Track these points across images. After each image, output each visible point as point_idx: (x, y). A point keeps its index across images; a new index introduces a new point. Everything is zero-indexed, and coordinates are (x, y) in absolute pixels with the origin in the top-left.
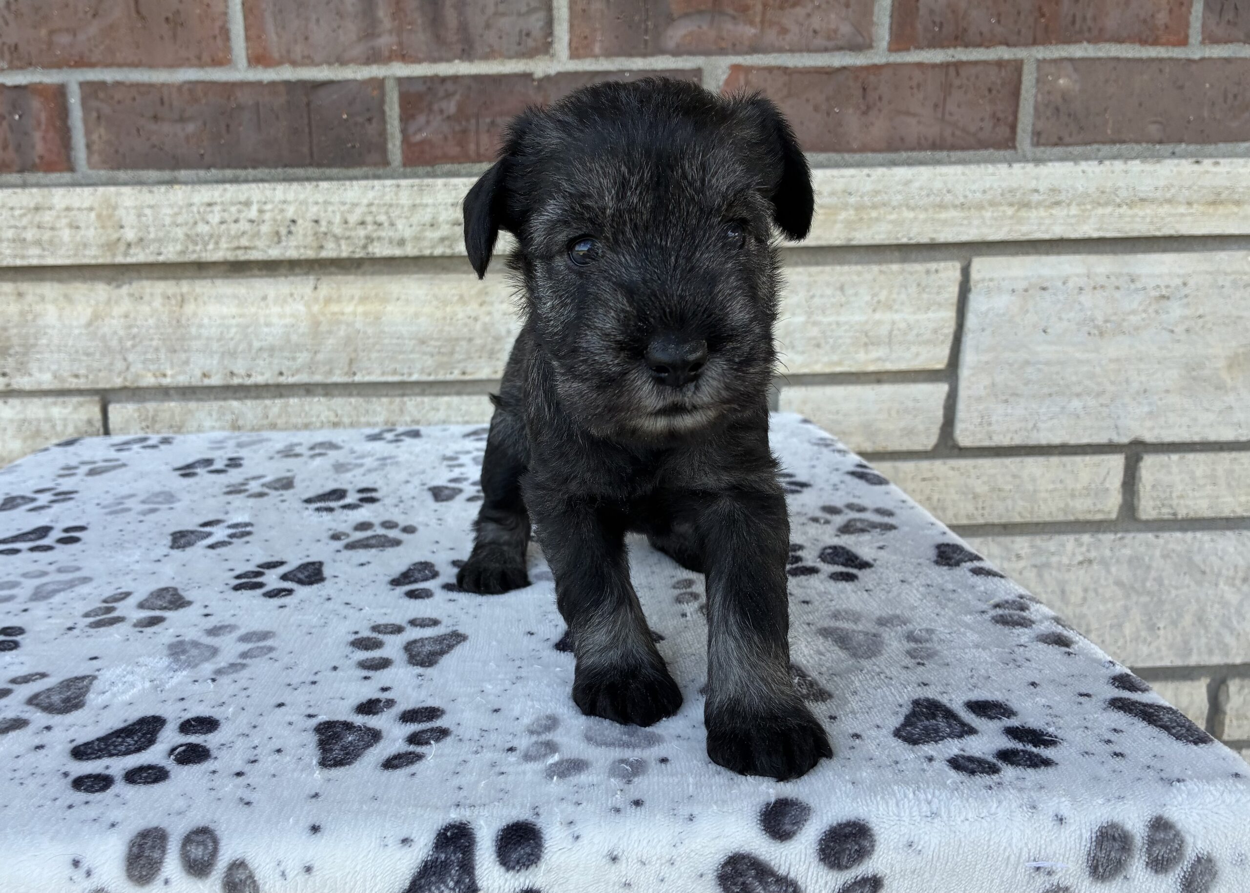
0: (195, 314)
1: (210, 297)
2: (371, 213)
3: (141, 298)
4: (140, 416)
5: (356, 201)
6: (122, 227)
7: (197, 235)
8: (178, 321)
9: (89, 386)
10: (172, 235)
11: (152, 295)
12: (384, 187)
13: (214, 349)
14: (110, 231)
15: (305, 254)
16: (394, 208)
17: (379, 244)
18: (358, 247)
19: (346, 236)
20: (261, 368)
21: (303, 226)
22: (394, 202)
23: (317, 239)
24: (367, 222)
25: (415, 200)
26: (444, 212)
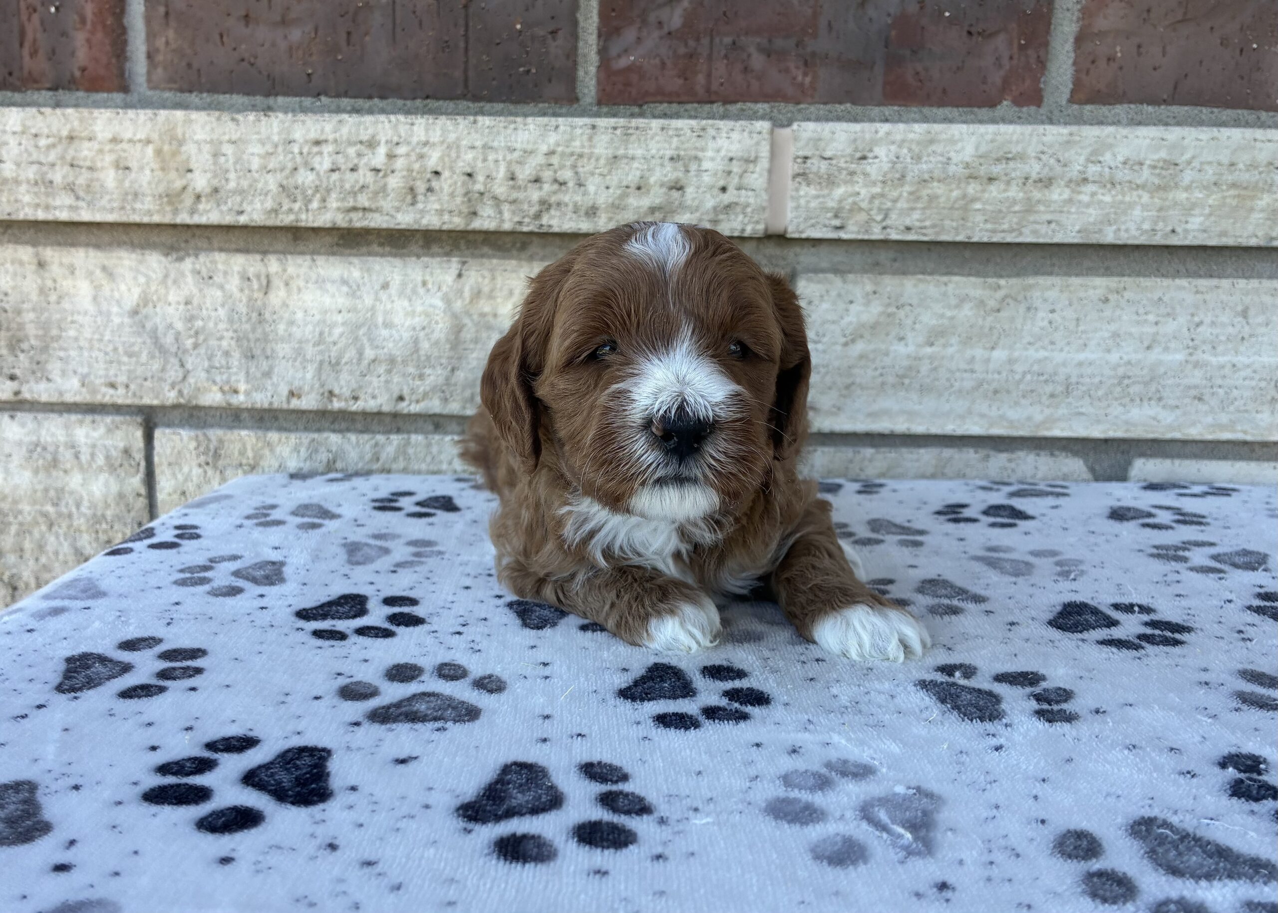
0: (285, 305)
1: (307, 282)
2: (550, 165)
3: (211, 278)
4: (196, 448)
5: (529, 147)
6: (190, 171)
7: (296, 188)
8: (260, 314)
9: (129, 401)
10: (260, 186)
11: (225, 273)
12: (573, 127)
13: (308, 357)
14: (173, 175)
15: (450, 222)
16: (585, 160)
17: (558, 213)
18: (528, 216)
19: (511, 199)
20: (374, 388)
21: (449, 182)
22: (586, 151)
23: (469, 200)
24: (544, 180)
25: (617, 148)
26: (658, 169)
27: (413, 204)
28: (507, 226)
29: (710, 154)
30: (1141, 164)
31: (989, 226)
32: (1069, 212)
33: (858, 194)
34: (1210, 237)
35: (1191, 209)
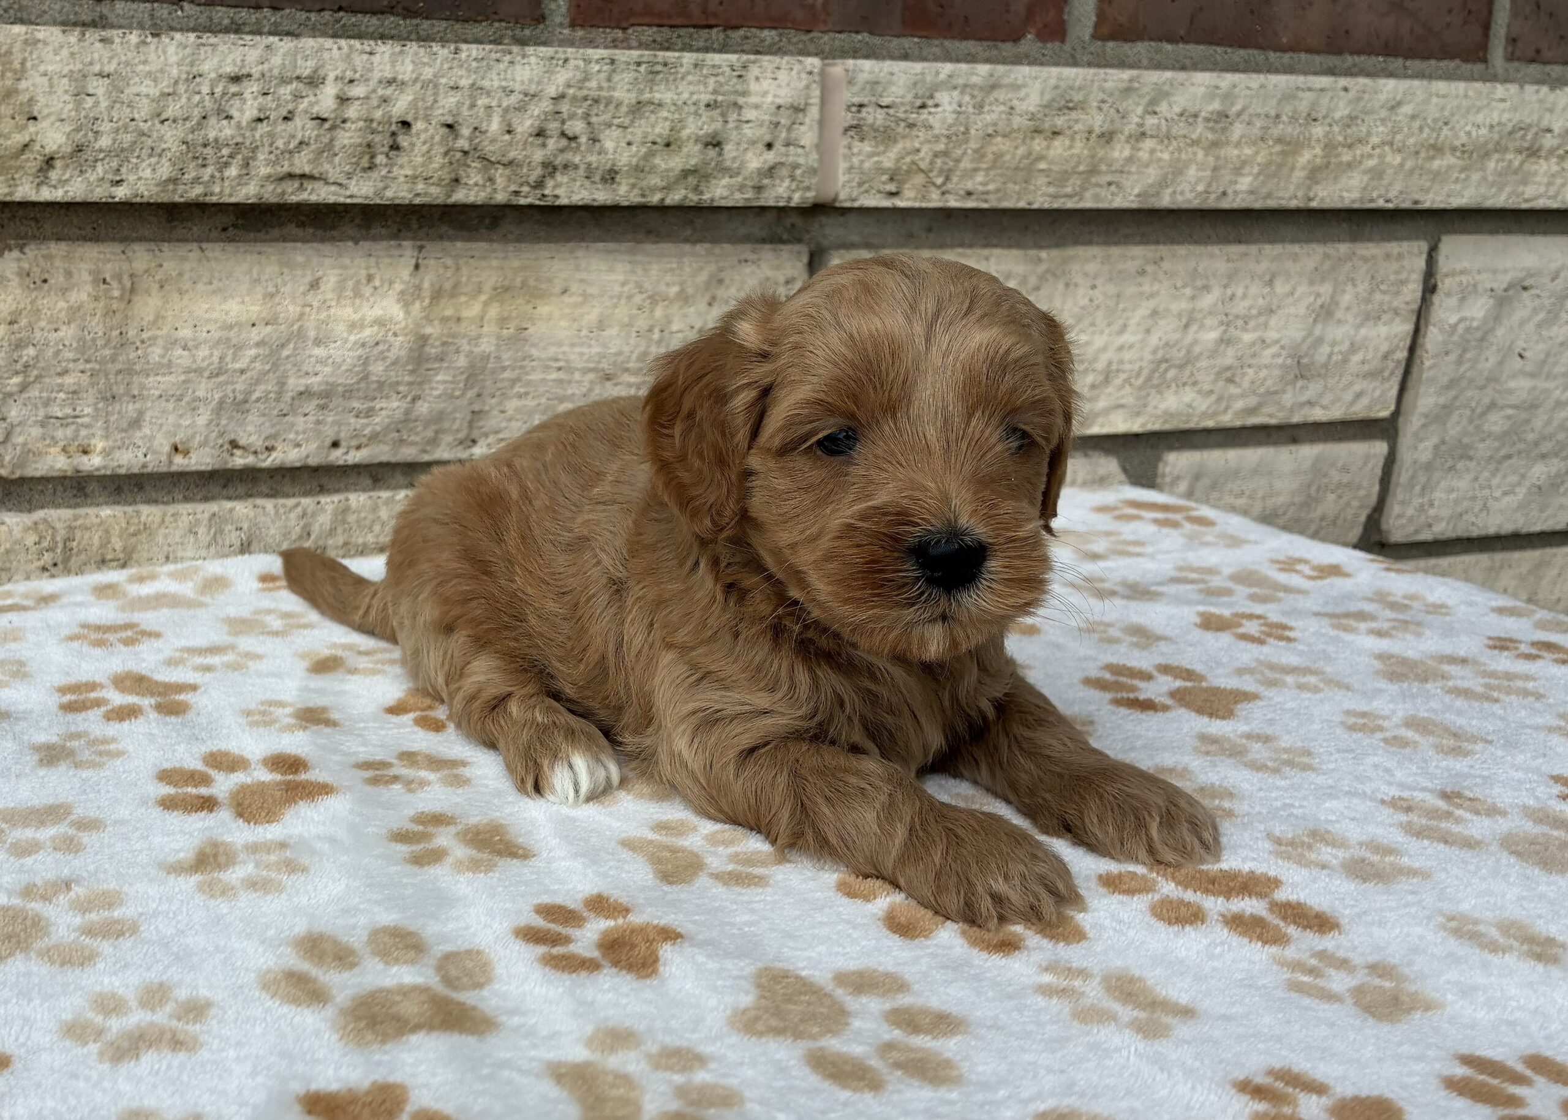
0: (160, 318)
1: (196, 281)
2: (558, 113)
3: (45, 281)
5: (532, 88)
6: (33, 118)
7: (207, 144)
8: (122, 334)
11: (68, 274)
12: (587, 61)
13: (201, 393)
15: (426, 194)
16: (602, 107)
17: (565, 179)
18: (528, 184)
19: (505, 160)
20: (297, 433)
21: (423, 136)
22: (604, 94)
23: (451, 163)
24: (549, 133)
25: (641, 92)
26: (691, 119)
27: (371, 167)
28: (501, 198)
29: (753, 100)
30: (1196, 116)
31: (1052, 190)
32: (1129, 173)
33: (918, 151)
34: (1256, 200)
35: (1242, 167)
